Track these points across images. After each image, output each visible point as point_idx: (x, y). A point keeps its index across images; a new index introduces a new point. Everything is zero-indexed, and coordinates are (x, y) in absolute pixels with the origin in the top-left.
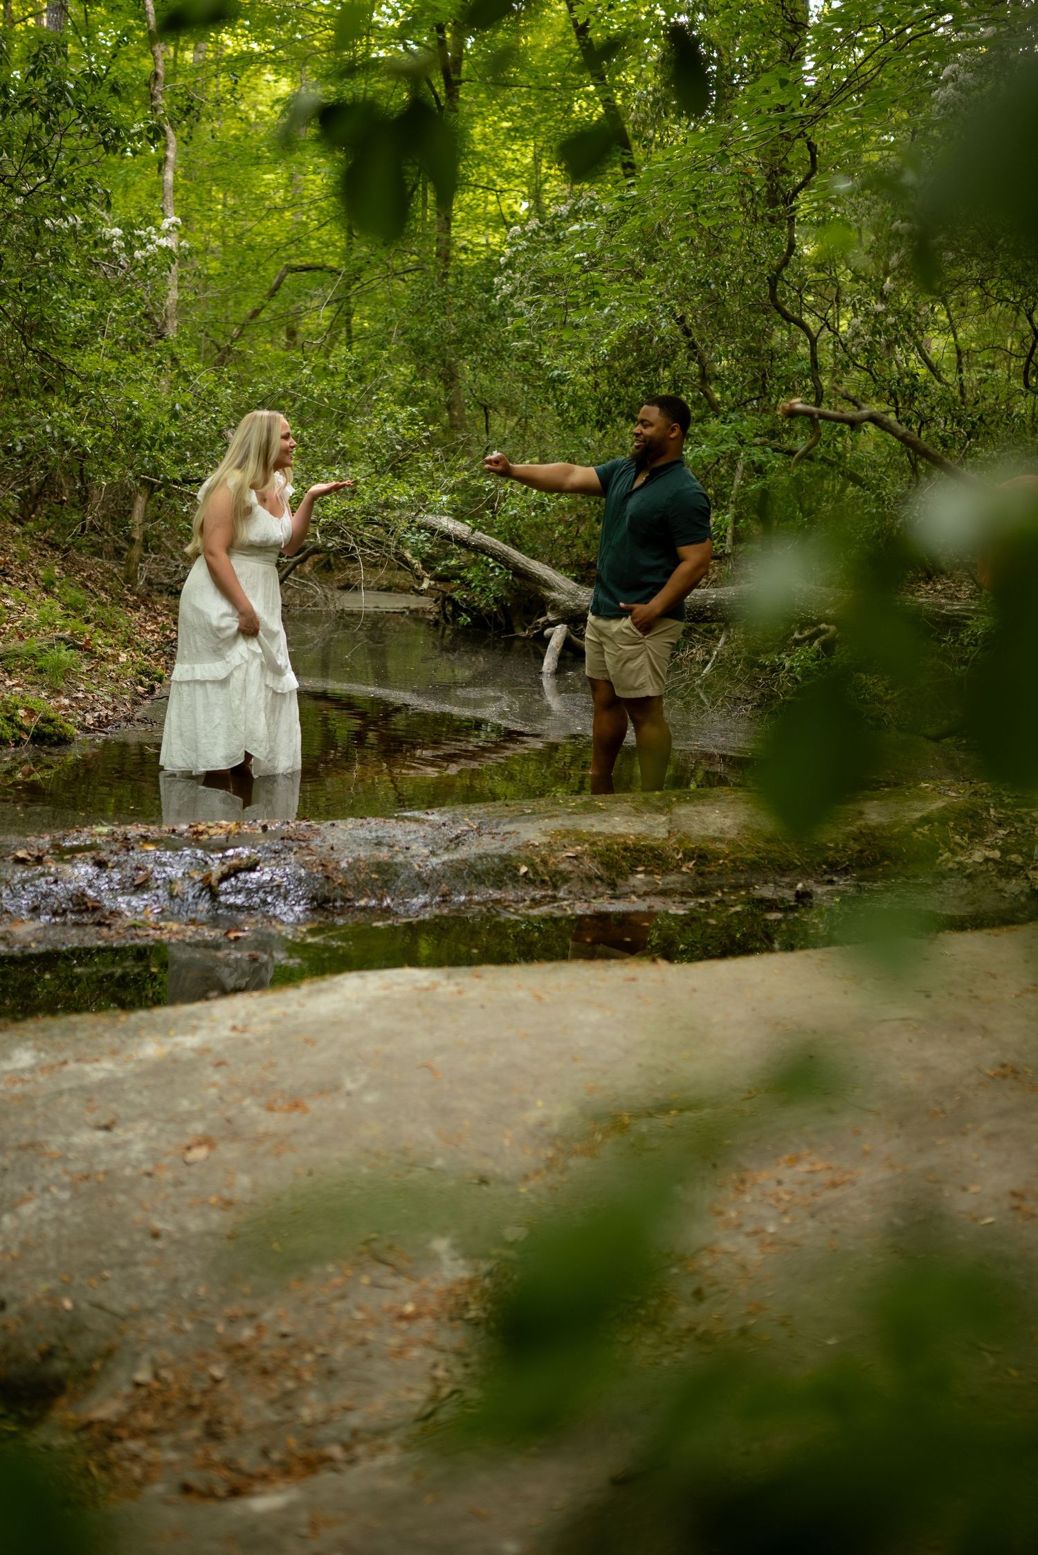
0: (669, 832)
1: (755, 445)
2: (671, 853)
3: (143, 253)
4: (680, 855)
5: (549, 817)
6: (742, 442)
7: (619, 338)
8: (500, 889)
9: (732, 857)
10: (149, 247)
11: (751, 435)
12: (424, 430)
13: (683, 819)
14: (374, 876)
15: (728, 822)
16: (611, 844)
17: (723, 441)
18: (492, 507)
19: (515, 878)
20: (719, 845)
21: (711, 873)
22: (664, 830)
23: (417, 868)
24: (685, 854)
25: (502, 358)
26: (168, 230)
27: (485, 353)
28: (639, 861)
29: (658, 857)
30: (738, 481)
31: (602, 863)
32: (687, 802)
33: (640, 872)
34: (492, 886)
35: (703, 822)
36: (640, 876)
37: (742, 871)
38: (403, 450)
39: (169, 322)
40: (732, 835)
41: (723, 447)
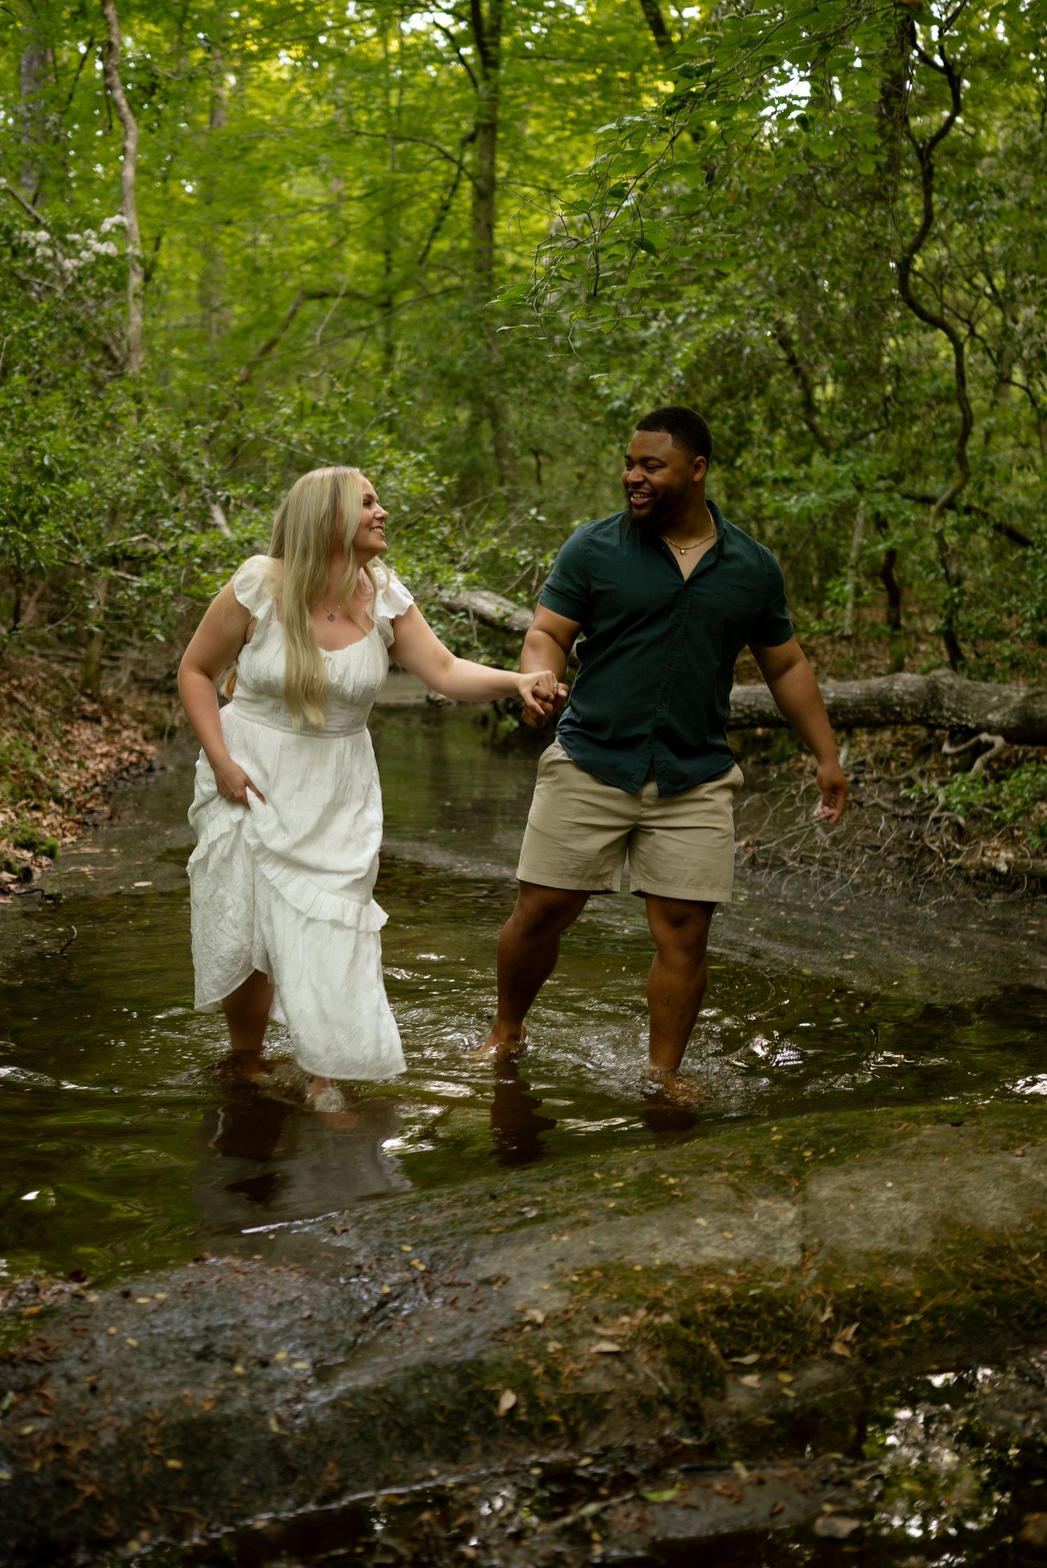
0: (803, 1248)
1: (878, 491)
2: (808, 1307)
3: (75, 262)
4: (828, 1315)
5: (573, 1227)
6: (860, 488)
7: (697, 352)
8: (454, 1459)
9: (927, 1306)
10: (84, 254)
11: (874, 477)
12: (439, 482)
13: (828, 1211)
14: (173, 1463)
15: (912, 1211)
16: (688, 1303)
17: (838, 486)
18: (529, 587)
19: (490, 1425)
20: (900, 1275)
21: (890, 1352)
22: (791, 1244)
23: (274, 1427)
24: (836, 1311)
25: (554, 391)
26: (110, 232)
27: (533, 385)
28: (746, 1341)
29: (784, 1325)
30: (858, 539)
31: (673, 1362)
32: (833, 1161)
33: (748, 1370)
34: (437, 1453)
35: (866, 1216)
36: (750, 1380)
37: (951, 1340)
38: (411, 511)
39: (133, 357)
40: (920, 1247)
41: (838, 495)
